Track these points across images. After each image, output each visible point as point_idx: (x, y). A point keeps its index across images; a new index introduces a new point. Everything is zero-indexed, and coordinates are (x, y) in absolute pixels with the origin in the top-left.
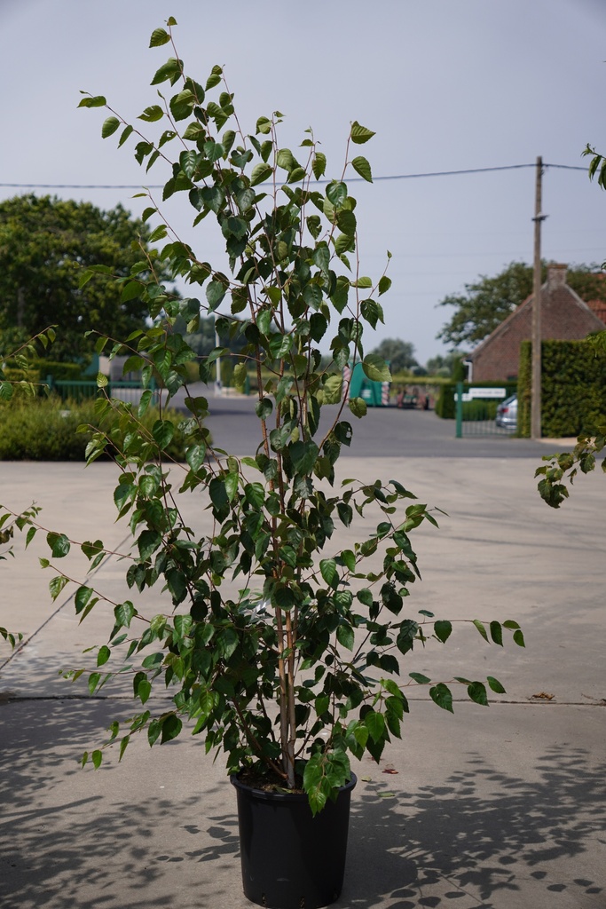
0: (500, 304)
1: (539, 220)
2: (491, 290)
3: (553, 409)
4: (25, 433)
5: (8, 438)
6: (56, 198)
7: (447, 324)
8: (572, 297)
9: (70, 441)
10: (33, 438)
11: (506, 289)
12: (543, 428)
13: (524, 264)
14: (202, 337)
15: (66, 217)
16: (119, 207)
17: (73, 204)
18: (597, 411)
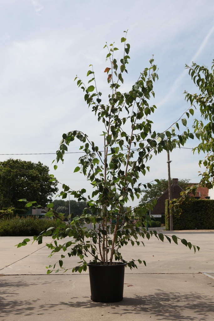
0: (158, 192)
1: (169, 163)
2: (155, 188)
3: (177, 221)
4: (8, 227)
5: (3, 229)
6: (20, 160)
7: (142, 198)
8: (180, 188)
9: (22, 229)
10: (11, 229)
11: (159, 188)
12: (174, 227)
13: (165, 180)
14: (65, 207)
15: (23, 166)
16: (39, 162)
17: (25, 162)
18: (190, 222)
